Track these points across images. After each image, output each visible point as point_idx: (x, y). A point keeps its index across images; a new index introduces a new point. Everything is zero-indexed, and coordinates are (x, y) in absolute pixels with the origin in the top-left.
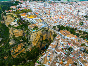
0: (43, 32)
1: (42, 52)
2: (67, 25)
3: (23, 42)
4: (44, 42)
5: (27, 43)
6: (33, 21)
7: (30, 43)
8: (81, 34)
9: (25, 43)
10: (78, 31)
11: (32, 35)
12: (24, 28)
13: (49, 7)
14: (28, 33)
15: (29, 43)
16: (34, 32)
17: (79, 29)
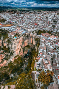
0: (25, 38)
1: (25, 60)
2: (43, 29)
3: (3, 52)
4: (26, 48)
5: (9, 52)
6: (11, 29)
7: (13, 52)
8: (57, 35)
9: (6, 54)
10: (54, 33)
11: (15, 43)
12: (3, 37)
13: (21, 16)
14: (9, 41)
15: (11, 52)
16: (16, 39)
17: (54, 31)
